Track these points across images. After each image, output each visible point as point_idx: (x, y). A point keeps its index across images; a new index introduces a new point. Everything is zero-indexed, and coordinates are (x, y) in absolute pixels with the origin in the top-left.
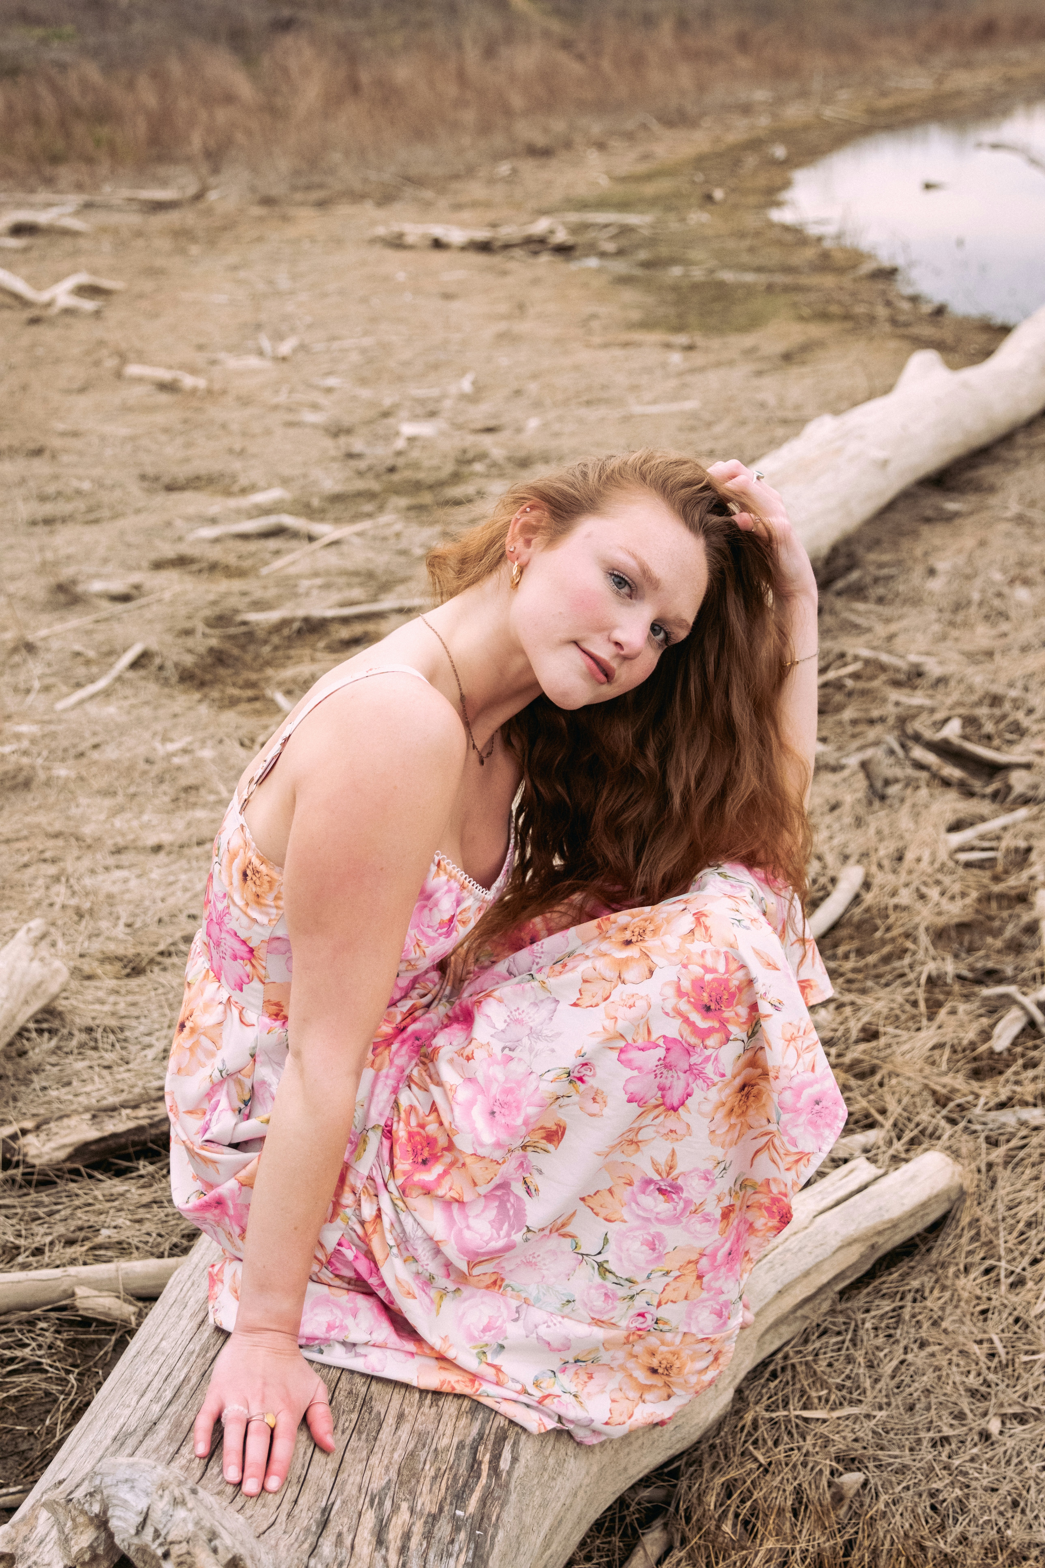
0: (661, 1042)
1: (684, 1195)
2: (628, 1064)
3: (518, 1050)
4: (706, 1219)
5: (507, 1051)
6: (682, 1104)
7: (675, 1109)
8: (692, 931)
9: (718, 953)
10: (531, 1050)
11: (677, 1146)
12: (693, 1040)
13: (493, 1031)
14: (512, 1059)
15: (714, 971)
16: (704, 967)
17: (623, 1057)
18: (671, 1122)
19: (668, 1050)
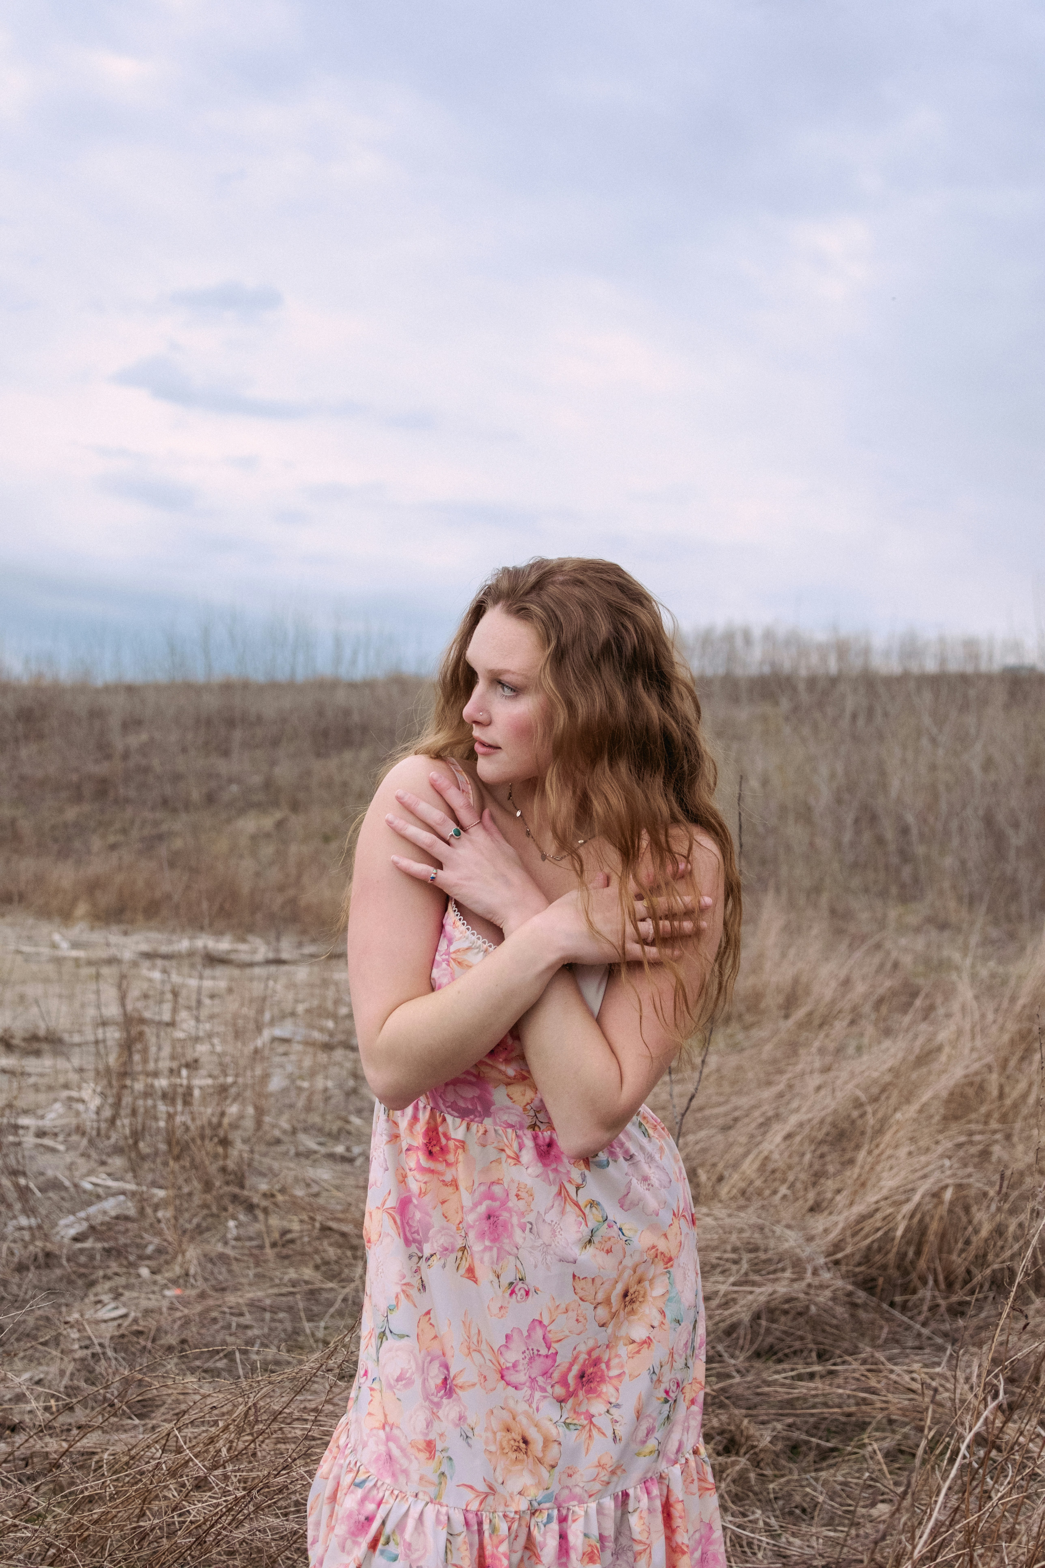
0: (552, 1351)
1: (445, 1401)
2: (531, 1329)
3: (532, 1236)
4: (429, 1424)
5: (529, 1226)
6: (508, 1384)
7: (502, 1377)
8: (634, 1342)
9: (622, 1366)
10: (532, 1247)
11: (478, 1386)
12: (556, 1376)
13: (542, 1212)
14: (524, 1231)
15: (608, 1366)
16: (609, 1360)
17: (537, 1323)
18: (494, 1376)
19: (547, 1356)
